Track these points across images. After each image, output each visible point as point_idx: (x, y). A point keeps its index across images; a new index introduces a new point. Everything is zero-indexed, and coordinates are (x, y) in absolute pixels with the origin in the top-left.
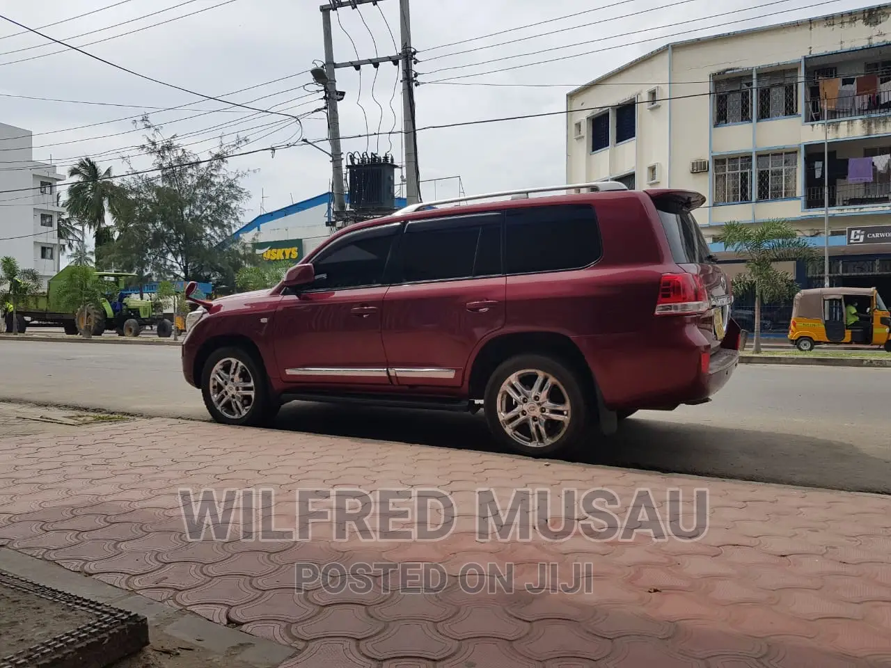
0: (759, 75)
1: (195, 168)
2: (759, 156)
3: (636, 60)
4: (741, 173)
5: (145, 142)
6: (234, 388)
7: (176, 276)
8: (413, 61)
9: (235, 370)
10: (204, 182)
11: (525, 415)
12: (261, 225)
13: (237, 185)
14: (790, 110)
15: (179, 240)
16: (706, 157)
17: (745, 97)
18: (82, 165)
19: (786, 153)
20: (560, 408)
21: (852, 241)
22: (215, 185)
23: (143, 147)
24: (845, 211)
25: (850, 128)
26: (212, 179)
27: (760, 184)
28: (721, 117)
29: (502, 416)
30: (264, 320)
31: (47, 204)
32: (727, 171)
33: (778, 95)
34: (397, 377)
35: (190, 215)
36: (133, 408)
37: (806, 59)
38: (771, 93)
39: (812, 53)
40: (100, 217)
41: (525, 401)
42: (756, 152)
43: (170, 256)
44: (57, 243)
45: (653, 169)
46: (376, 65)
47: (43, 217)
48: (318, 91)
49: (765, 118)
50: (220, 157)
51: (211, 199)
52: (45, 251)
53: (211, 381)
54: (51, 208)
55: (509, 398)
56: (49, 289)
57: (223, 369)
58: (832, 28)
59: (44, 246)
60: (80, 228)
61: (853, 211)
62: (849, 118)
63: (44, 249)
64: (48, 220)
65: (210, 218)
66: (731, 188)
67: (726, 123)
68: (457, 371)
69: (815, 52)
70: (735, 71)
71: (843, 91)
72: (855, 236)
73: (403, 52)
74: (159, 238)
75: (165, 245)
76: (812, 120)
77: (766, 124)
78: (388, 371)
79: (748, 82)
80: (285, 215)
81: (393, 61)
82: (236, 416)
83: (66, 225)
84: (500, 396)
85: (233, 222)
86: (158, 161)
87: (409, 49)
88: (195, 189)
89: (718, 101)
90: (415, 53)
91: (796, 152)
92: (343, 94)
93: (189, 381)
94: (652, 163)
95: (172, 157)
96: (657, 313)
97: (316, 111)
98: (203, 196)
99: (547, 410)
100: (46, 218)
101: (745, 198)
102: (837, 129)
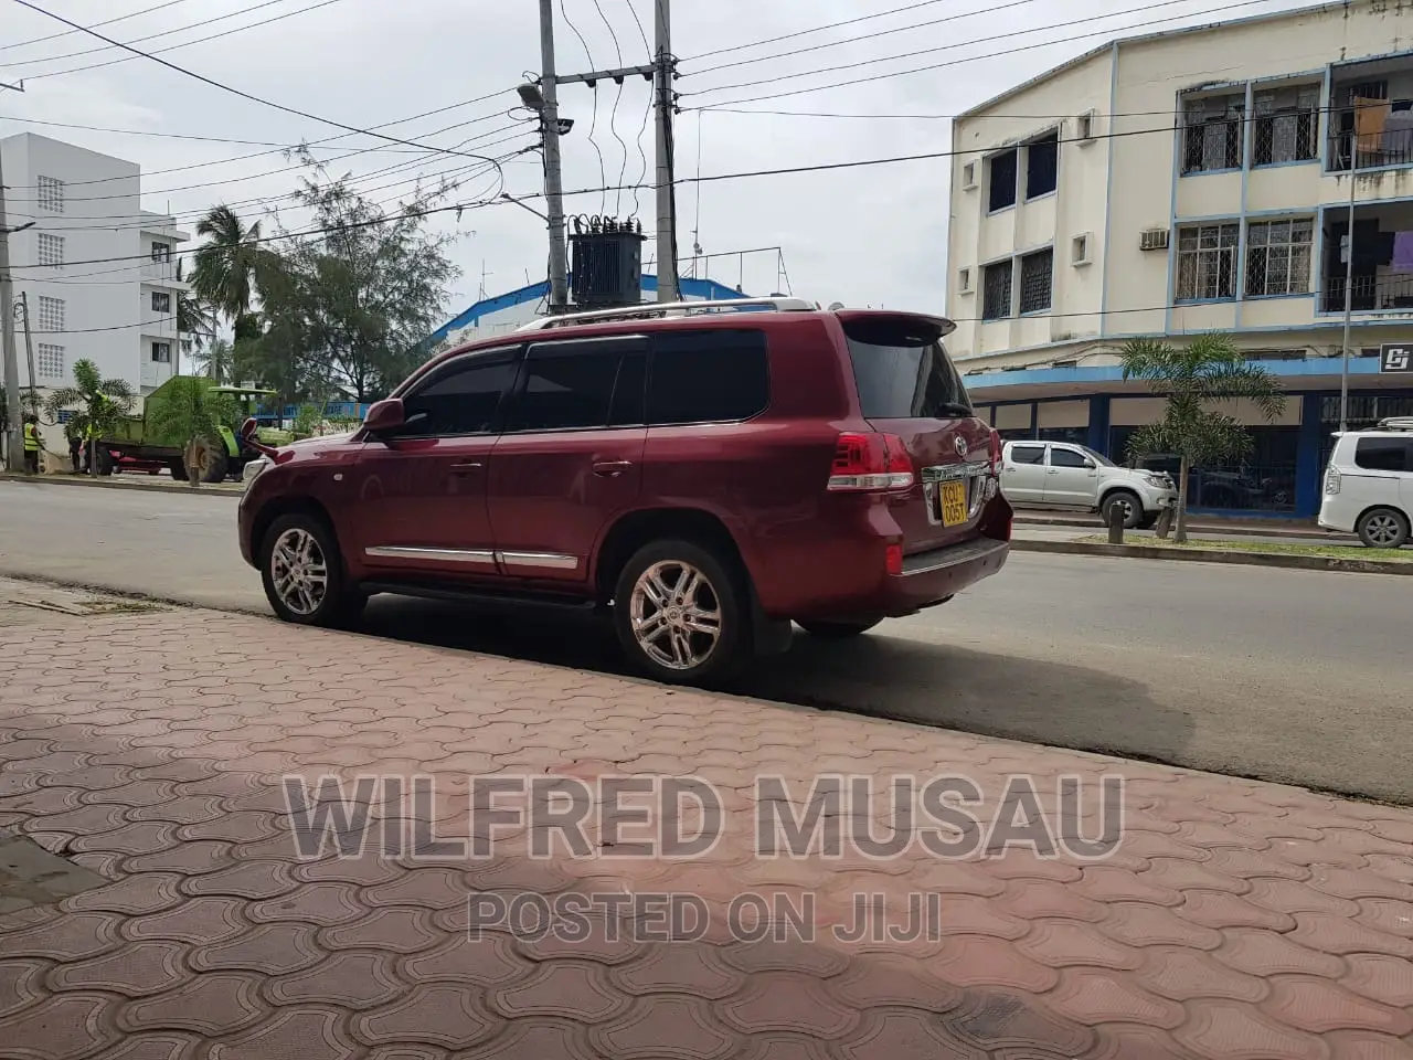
0: (1257, 94)
1: (376, 228)
2: (1252, 225)
3: (1063, 66)
4: (1222, 253)
5: (302, 187)
6: (302, 571)
7: (345, 395)
8: (673, 74)
9: (303, 545)
10: (391, 249)
11: (664, 624)
12: (480, 317)
13: (440, 255)
14: (1304, 153)
15: (351, 338)
16: (1166, 225)
17: (1233, 129)
18: (214, 217)
19: (1295, 221)
20: (709, 615)
21: (1388, 367)
22: (406, 255)
23: (298, 194)
24: (1386, 317)
25: (1401, 181)
26: (402, 246)
27: (1251, 272)
28: (1193, 161)
29: (638, 623)
30: (338, 477)
31: (162, 276)
32: (1199, 249)
33: (1286, 127)
34: (504, 564)
35: (367, 300)
36: (179, 594)
37: (1333, 67)
38: (1275, 124)
39: (1346, 58)
40: (243, 300)
41: (665, 604)
42: (1246, 218)
43: (336, 363)
44: (175, 337)
45: (1081, 242)
46: (619, 80)
47: (156, 296)
48: (530, 120)
49: (1264, 163)
50: (415, 212)
51: (400, 276)
52: (159, 350)
53: (274, 559)
54: (168, 284)
55: (647, 600)
56: (145, 411)
57: (288, 544)
58: (1380, 15)
59: (155, 341)
60: (211, 314)
61: (1397, 317)
62: (1399, 166)
63: (156, 346)
64: (163, 303)
65: (398, 306)
66: (1205, 276)
67: (1201, 170)
68: (580, 558)
69: (1352, 56)
70: (1217, 86)
71: (1392, 120)
72: (1394, 359)
73: (658, 61)
74: (320, 335)
75: (329, 347)
76: (1339, 169)
77: (1264, 173)
78: (494, 555)
79: (1237, 104)
80: (516, 303)
81: (644, 74)
82: (305, 611)
83: (192, 309)
84: (634, 596)
85: (430, 312)
86: (321, 215)
87: (667, 56)
88: (375, 261)
89: (1189, 135)
90: (675, 62)
91: (1311, 220)
92: (569, 123)
93: (246, 557)
94: (1080, 233)
95: (342, 209)
96: (830, 487)
97: (526, 150)
98: (388, 272)
99: (692, 619)
100: (160, 299)
101: (1226, 293)
102: (1378, 184)
